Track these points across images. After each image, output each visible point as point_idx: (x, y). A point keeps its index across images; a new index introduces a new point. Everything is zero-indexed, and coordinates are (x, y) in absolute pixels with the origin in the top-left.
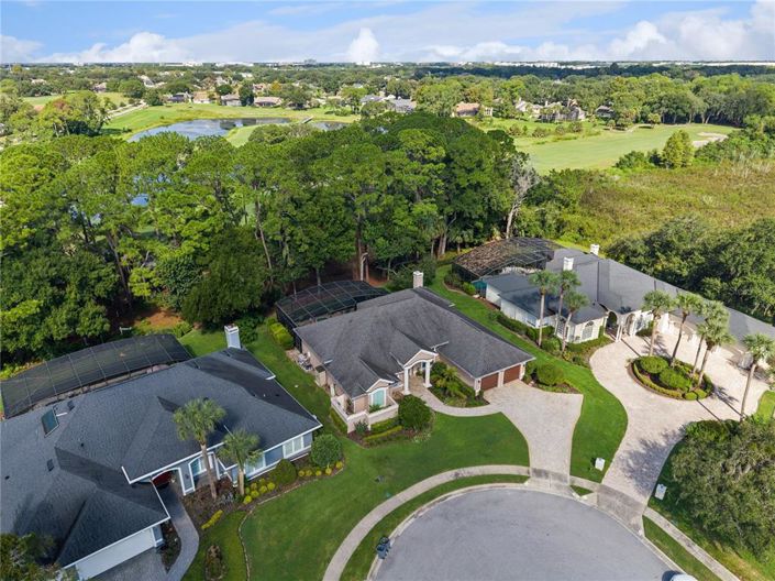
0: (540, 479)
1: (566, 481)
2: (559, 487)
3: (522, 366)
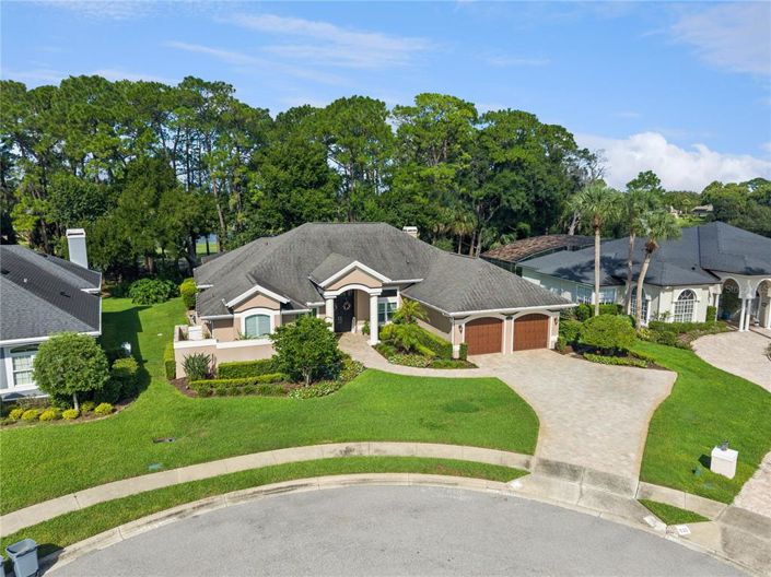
0: (554, 479)
1: (628, 490)
2: (604, 500)
3: (551, 320)
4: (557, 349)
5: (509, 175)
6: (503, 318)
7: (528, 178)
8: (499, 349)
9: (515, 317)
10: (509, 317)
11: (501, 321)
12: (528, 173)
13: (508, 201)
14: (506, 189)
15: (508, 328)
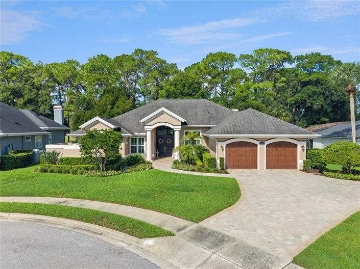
3: (299, 148)
4: (305, 170)
5: (311, 89)
6: (257, 143)
7: (325, 89)
8: (255, 166)
9: (267, 143)
10: (262, 143)
11: (256, 146)
12: (324, 86)
13: (312, 104)
14: (310, 96)
15: (262, 151)
